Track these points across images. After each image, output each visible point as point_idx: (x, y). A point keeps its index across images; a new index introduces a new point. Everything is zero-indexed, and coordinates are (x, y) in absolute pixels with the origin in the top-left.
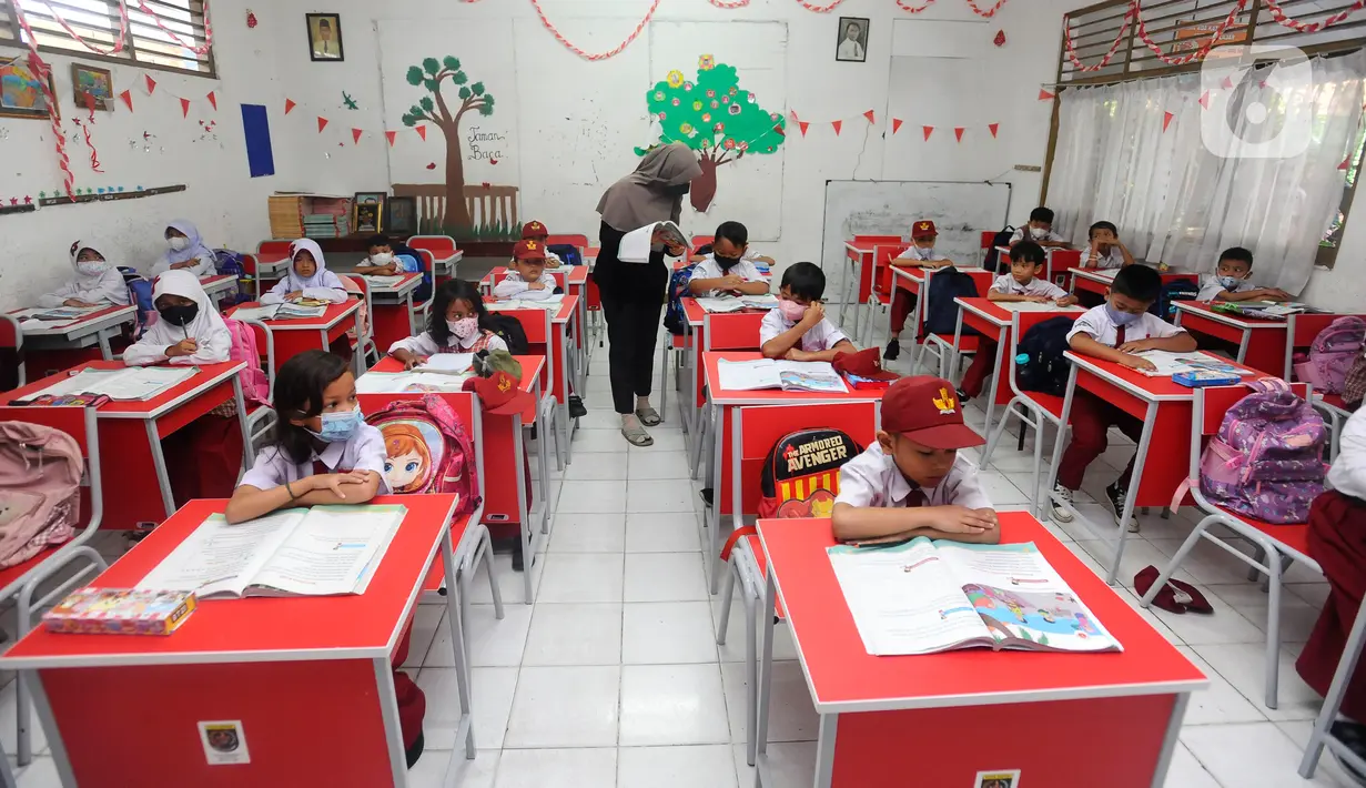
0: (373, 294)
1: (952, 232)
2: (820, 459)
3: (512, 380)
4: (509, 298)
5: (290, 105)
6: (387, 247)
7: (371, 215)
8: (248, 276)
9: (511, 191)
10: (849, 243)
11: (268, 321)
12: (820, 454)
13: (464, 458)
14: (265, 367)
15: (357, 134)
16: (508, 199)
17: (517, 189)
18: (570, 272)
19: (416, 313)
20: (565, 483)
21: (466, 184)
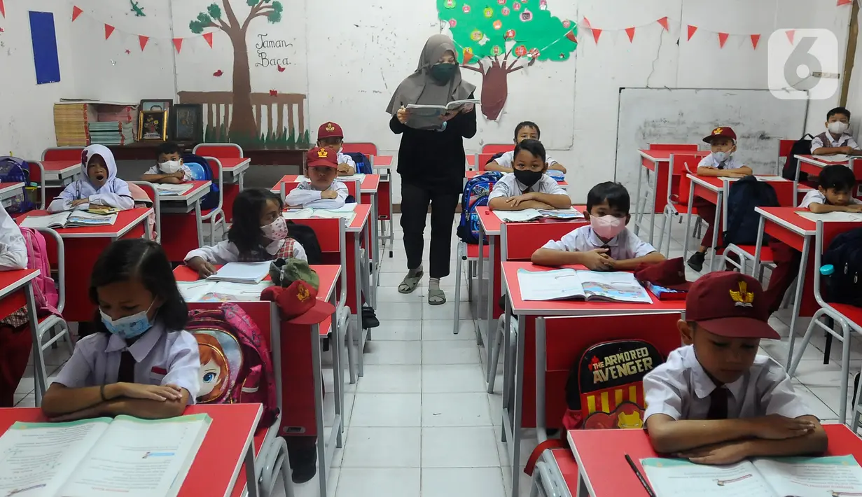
0: (162, 202)
1: (749, 140)
2: (625, 370)
3: (310, 289)
4: (301, 207)
5: (77, 12)
6: (176, 155)
7: (156, 122)
8: (34, 184)
9: (299, 99)
10: (644, 151)
11: (58, 228)
12: (626, 366)
13: (262, 368)
14: (55, 276)
15: (143, 41)
16: (295, 107)
17: (304, 96)
18: (362, 181)
19: (204, 221)
20: (357, 395)
21: (252, 92)
